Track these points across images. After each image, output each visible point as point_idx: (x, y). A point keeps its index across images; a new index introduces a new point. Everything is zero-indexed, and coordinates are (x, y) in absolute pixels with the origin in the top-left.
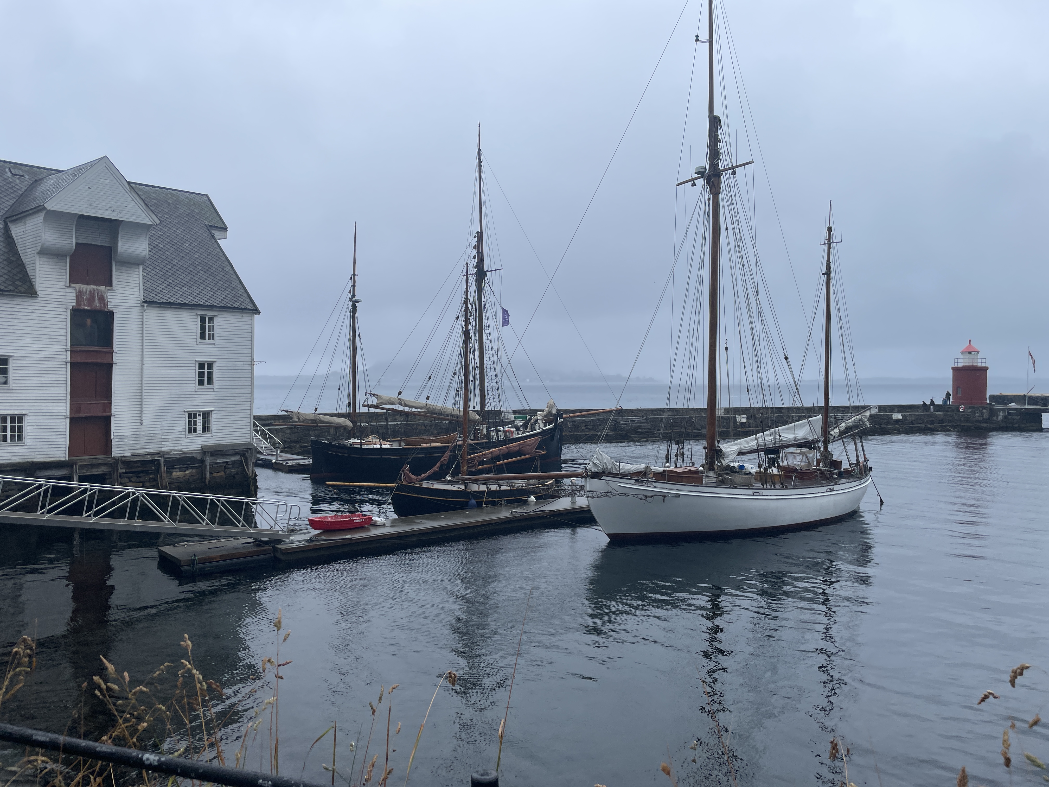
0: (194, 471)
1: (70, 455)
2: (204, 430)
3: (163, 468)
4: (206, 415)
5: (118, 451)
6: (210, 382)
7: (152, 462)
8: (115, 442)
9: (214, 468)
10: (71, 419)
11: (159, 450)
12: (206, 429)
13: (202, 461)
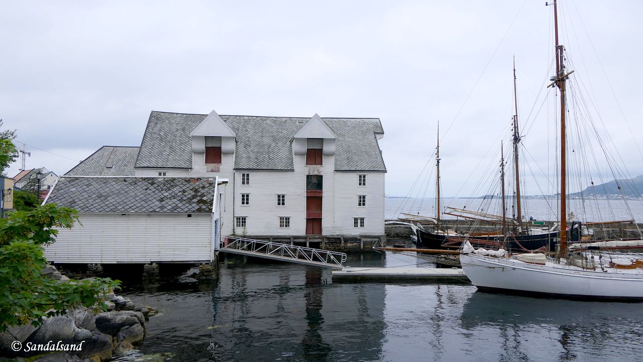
0: (357, 244)
1: (306, 234)
2: (361, 226)
3: (342, 242)
4: (362, 220)
5: (325, 233)
6: (364, 204)
7: (338, 239)
8: (323, 229)
9: (365, 243)
10: (307, 219)
11: (341, 234)
12: (362, 225)
13: (360, 240)
